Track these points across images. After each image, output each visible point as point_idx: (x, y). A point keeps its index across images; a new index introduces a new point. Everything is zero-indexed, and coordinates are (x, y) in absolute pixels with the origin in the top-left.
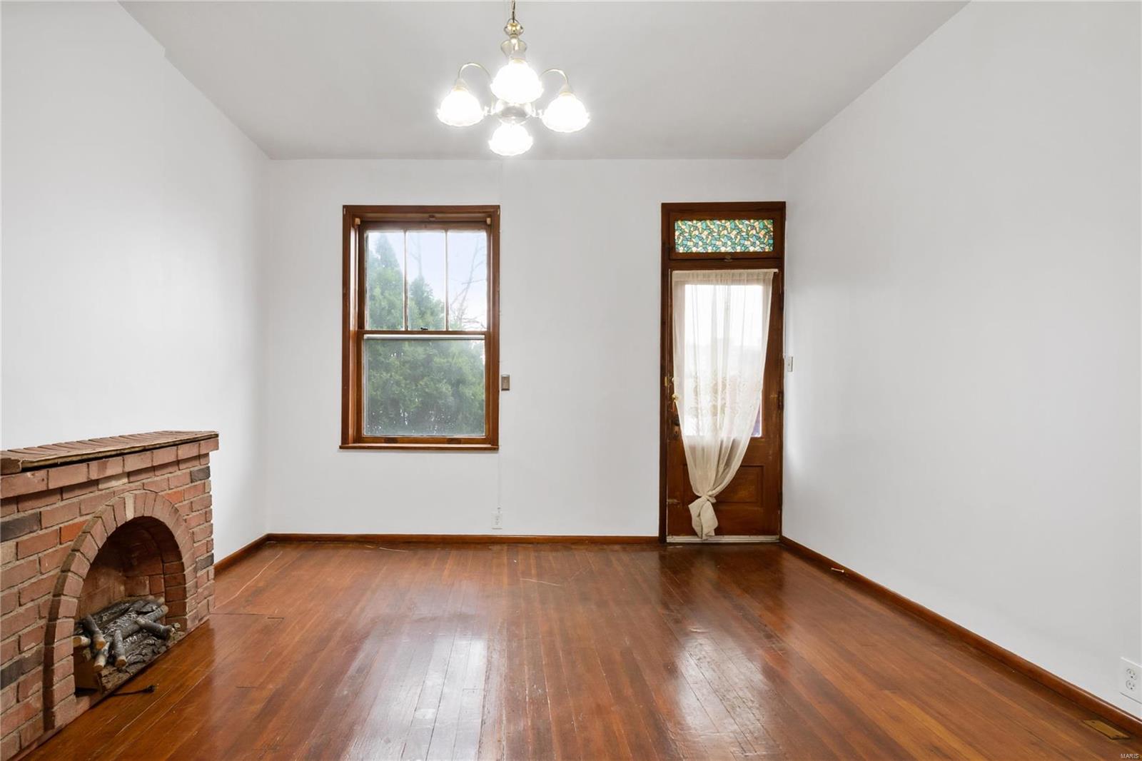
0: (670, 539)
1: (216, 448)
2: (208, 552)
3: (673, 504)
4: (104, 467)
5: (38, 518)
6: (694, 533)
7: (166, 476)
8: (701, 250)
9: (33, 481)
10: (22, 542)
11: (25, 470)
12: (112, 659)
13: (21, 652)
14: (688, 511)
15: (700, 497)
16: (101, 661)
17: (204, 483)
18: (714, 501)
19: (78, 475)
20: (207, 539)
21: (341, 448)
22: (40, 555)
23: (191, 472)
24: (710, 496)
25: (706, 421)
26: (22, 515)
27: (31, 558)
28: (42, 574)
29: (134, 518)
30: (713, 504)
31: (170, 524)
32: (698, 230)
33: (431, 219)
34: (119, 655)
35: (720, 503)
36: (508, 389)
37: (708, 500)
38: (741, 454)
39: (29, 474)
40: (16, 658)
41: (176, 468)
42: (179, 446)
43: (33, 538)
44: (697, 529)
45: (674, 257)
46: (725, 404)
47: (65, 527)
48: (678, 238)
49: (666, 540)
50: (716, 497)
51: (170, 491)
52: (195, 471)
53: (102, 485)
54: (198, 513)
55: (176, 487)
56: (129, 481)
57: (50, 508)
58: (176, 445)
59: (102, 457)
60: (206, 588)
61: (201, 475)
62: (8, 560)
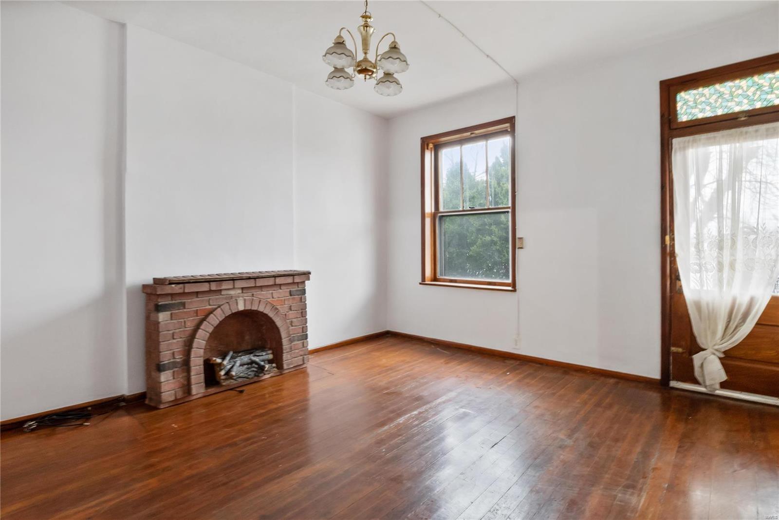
0: (673, 384)
1: (308, 279)
2: (303, 332)
3: (677, 353)
4: (221, 286)
5: (183, 305)
6: (695, 381)
7: (271, 292)
8: (708, 114)
9: (177, 289)
10: (175, 313)
11: (171, 284)
12: (228, 373)
13: (174, 358)
14: (692, 360)
15: (704, 350)
16: (223, 373)
17: (301, 298)
18: (722, 356)
19: (205, 287)
20: (304, 326)
21: (420, 284)
22: (185, 320)
23: (290, 291)
24: (717, 350)
25: (710, 277)
26: (174, 302)
27: (180, 320)
28: (186, 328)
29: (244, 310)
30: (720, 359)
31: (271, 315)
32: (705, 96)
33: (473, 135)
34: (233, 371)
35: (728, 358)
36: (522, 248)
37: (714, 354)
38: (757, 313)
39: (173, 286)
40: (172, 360)
41: (278, 288)
42: (277, 278)
43: (181, 312)
44: (700, 379)
45: (675, 127)
46: (735, 260)
47: (200, 309)
48: (682, 108)
49: (668, 384)
50: (725, 352)
51: (274, 299)
52: (294, 291)
53: (223, 293)
54: (296, 312)
55: (279, 297)
56: (242, 293)
57: (189, 300)
58: (275, 277)
59: (219, 280)
60: (302, 351)
61: (298, 293)
62: (166, 319)
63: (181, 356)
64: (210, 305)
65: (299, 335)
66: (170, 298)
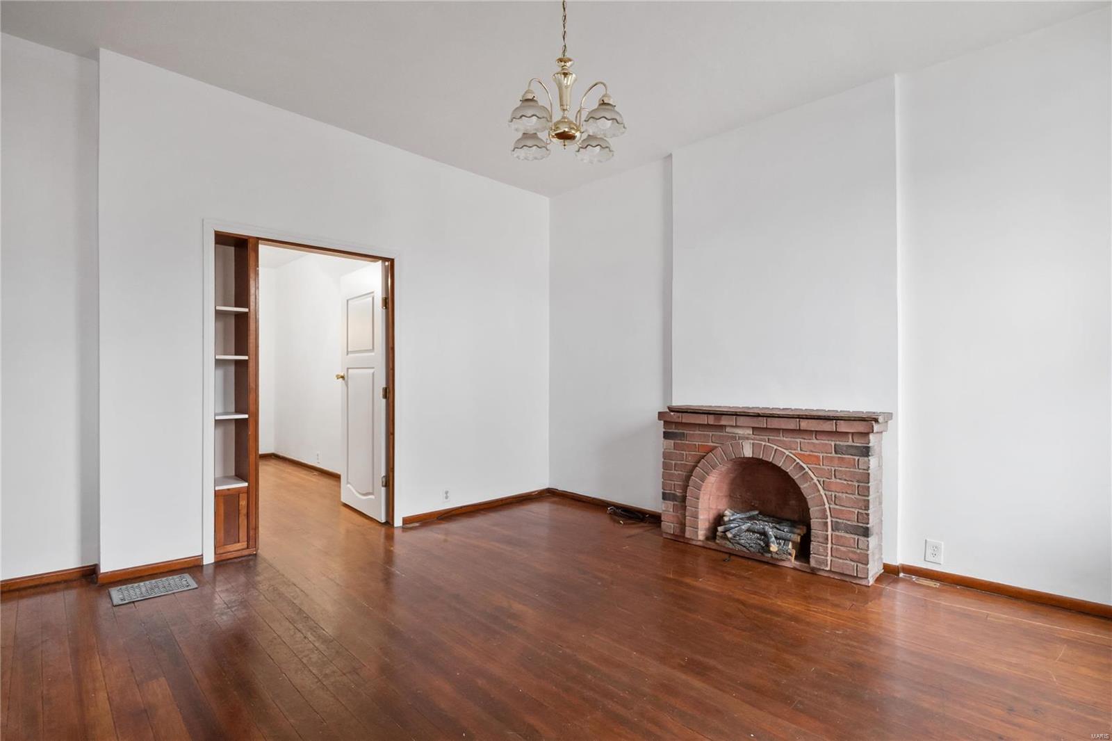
1: (877, 430)
2: (858, 522)
5: (685, 436)
7: (798, 440)
9: (675, 417)
10: (677, 443)
11: (671, 411)
13: (675, 491)
17: (860, 460)
20: (862, 511)
22: (687, 452)
23: (836, 445)
26: (676, 431)
28: (686, 461)
29: (754, 458)
39: (672, 414)
40: (672, 492)
41: (809, 436)
42: (802, 420)
43: (683, 443)
47: (702, 445)
51: (803, 453)
52: (843, 446)
53: (728, 429)
54: (845, 482)
55: (812, 451)
56: (753, 434)
57: (691, 432)
58: (800, 417)
59: (718, 414)
60: (852, 552)
61: (854, 451)
62: (669, 447)
63: (681, 491)
64: (712, 442)
65: (849, 523)
66: (674, 426)
